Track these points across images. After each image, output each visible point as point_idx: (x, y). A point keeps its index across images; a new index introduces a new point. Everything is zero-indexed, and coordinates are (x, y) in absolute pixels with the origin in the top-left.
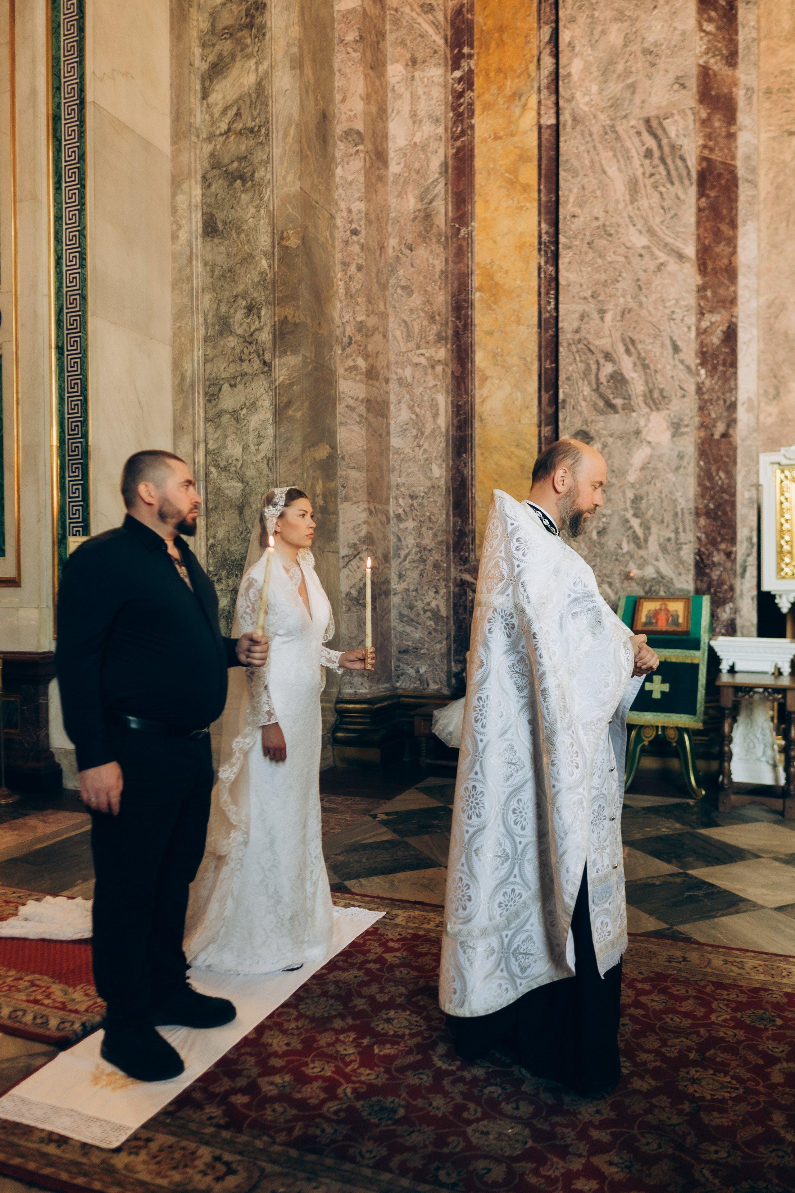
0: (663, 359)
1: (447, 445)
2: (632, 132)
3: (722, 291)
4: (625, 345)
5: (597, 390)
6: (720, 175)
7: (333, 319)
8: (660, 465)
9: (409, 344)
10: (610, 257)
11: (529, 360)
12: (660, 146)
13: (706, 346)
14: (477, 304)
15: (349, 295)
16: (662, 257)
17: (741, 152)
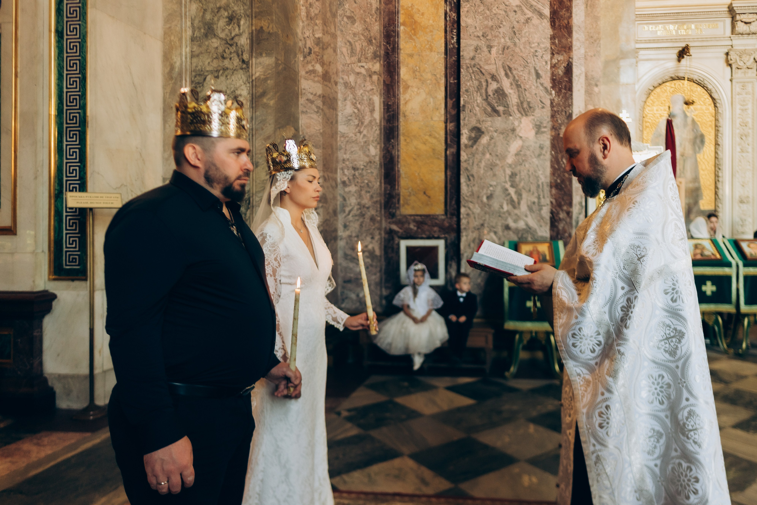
0: (530, 82)
1: (381, 133)
3: (563, 41)
4: (505, 71)
5: (486, 100)
7: (297, 34)
8: (528, 153)
9: (353, 59)
10: (495, 10)
11: (438, 76)
13: (555, 75)
14: (402, 35)
15: (309, 17)
16: (529, 14)
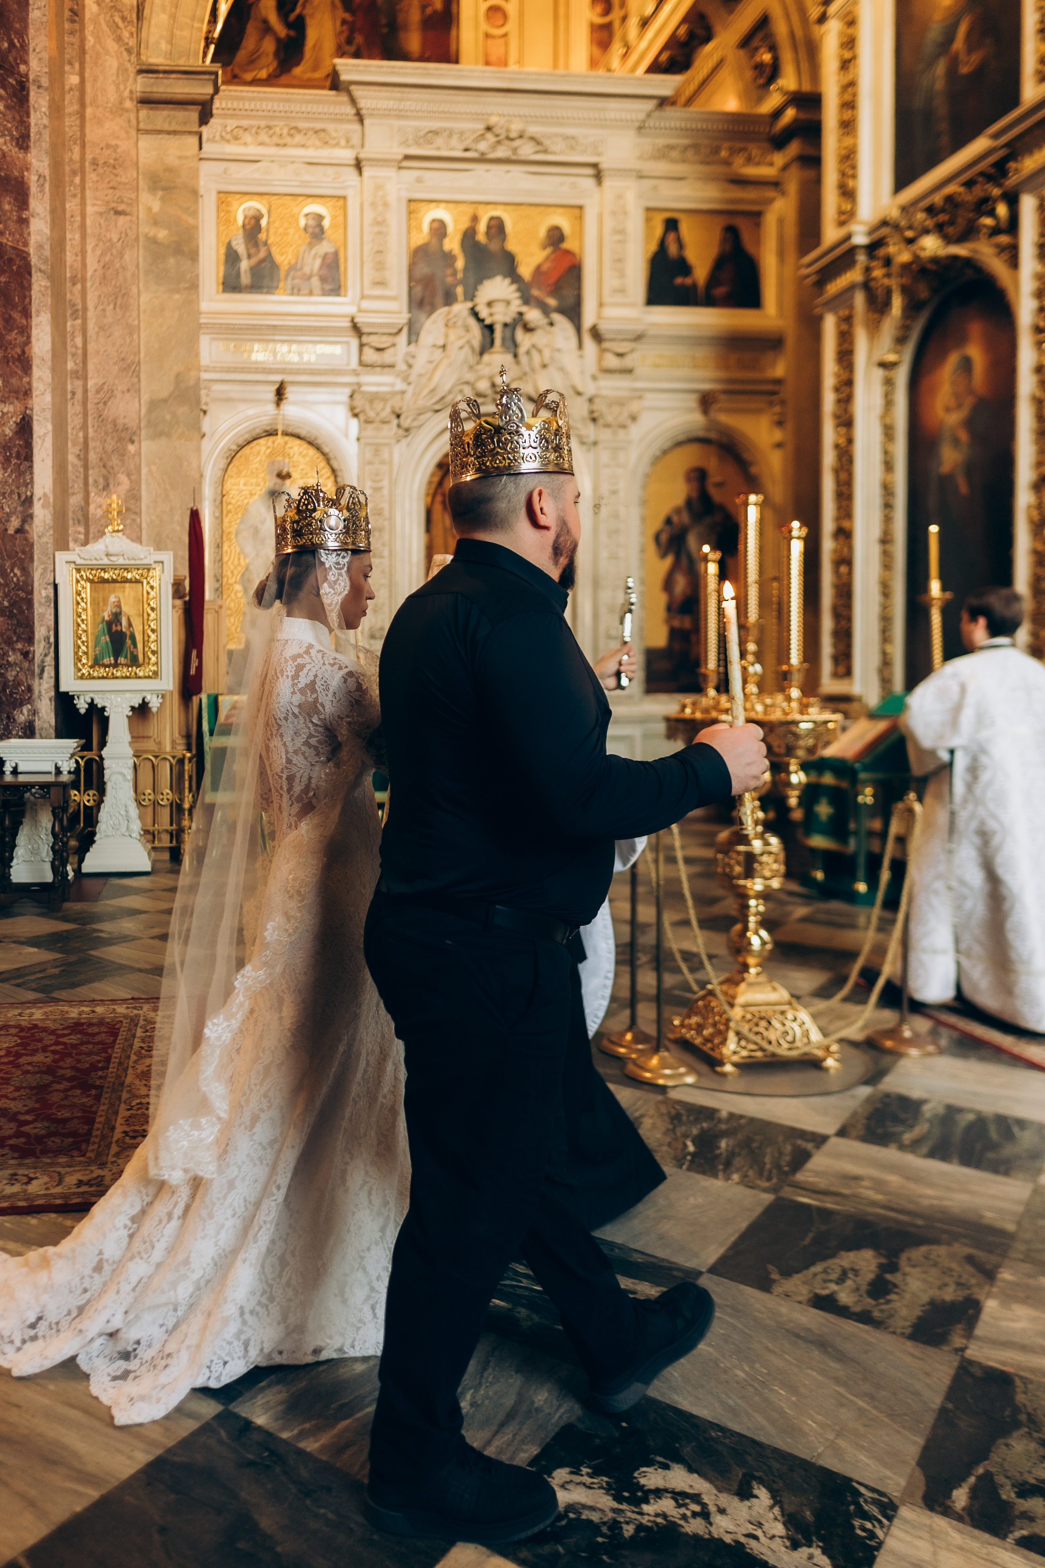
3: (14, 381)
17: (33, 240)
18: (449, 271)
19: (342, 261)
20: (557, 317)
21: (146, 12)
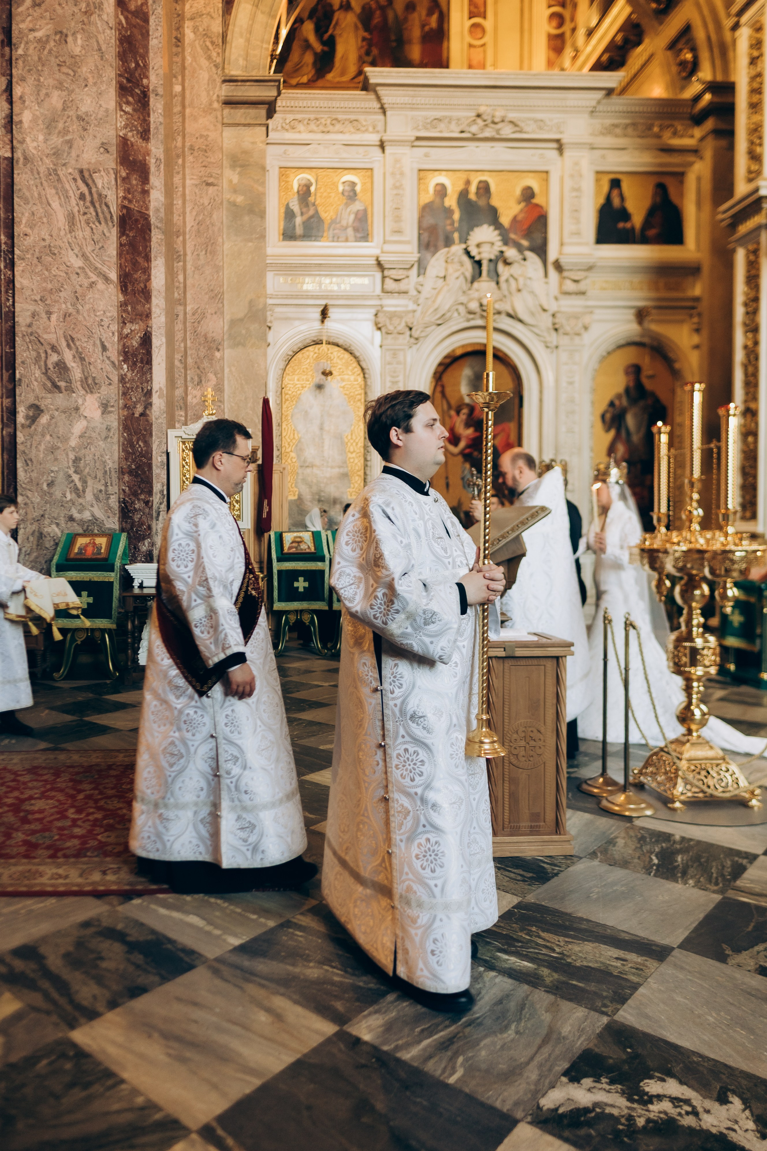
0: (95, 355)
2: (70, 177)
3: (139, 307)
4: (67, 341)
5: (46, 373)
6: (137, 221)
8: (94, 435)
10: (54, 271)
12: (91, 193)
13: (128, 347)
16: (94, 278)
17: (153, 205)
18: (448, 222)
19: (369, 216)
20: (529, 254)
21: (229, 37)
